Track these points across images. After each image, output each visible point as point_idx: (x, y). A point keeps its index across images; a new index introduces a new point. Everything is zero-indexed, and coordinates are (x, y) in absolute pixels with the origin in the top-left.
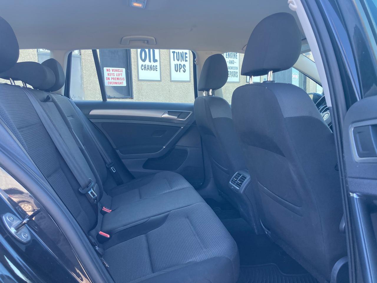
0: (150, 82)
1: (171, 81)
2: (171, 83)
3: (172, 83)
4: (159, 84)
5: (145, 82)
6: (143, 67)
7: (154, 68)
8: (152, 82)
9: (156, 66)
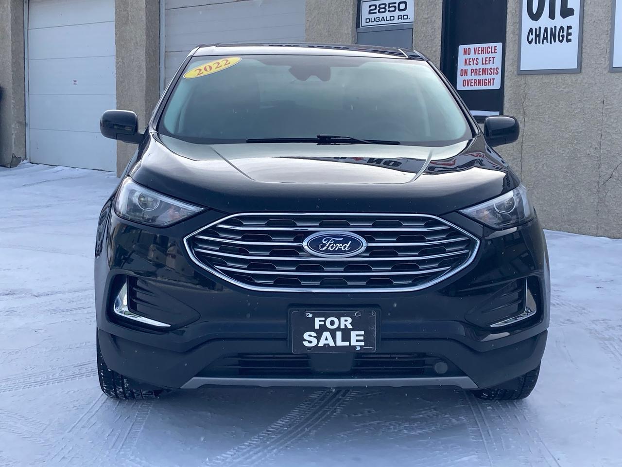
0: (550, 76)
1: (613, 70)
3: (616, 75)
4: (574, 79)
5: (536, 77)
6: (532, 35)
7: (561, 34)
8: (554, 77)
9: (569, 28)
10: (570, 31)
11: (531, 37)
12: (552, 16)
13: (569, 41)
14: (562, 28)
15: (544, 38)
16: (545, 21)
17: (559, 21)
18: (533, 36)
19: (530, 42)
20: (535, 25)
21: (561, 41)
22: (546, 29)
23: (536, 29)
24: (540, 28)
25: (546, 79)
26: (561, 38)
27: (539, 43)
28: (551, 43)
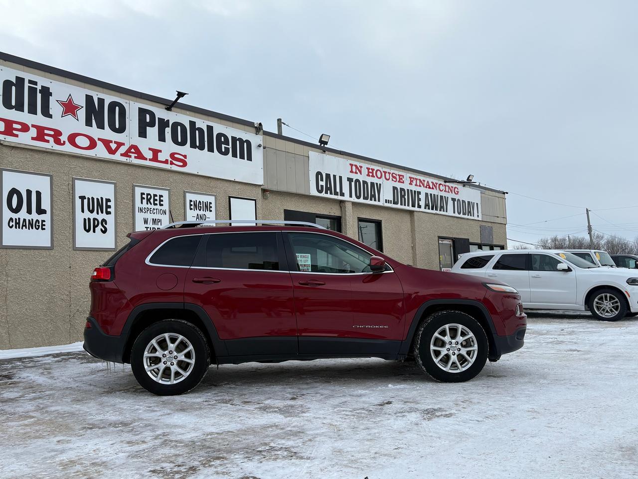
0: (28, 251)
1: (76, 249)
2: (75, 252)
3: (78, 252)
4: (48, 253)
5: (17, 251)
6: (12, 222)
7: (37, 224)
8: (32, 251)
9: (43, 221)
10: (44, 223)
11: (11, 224)
12: (29, 211)
13: (44, 229)
14: (37, 221)
15: (23, 226)
16: (23, 214)
17: (34, 216)
18: (14, 223)
19: (11, 227)
20: (15, 216)
21: (37, 229)
22: (25, 220)
23: (16, 219)
24: (19, 219)
25: (25, 252)
26: (37, 227)
27: (19, 228)
28: (29, 229)
